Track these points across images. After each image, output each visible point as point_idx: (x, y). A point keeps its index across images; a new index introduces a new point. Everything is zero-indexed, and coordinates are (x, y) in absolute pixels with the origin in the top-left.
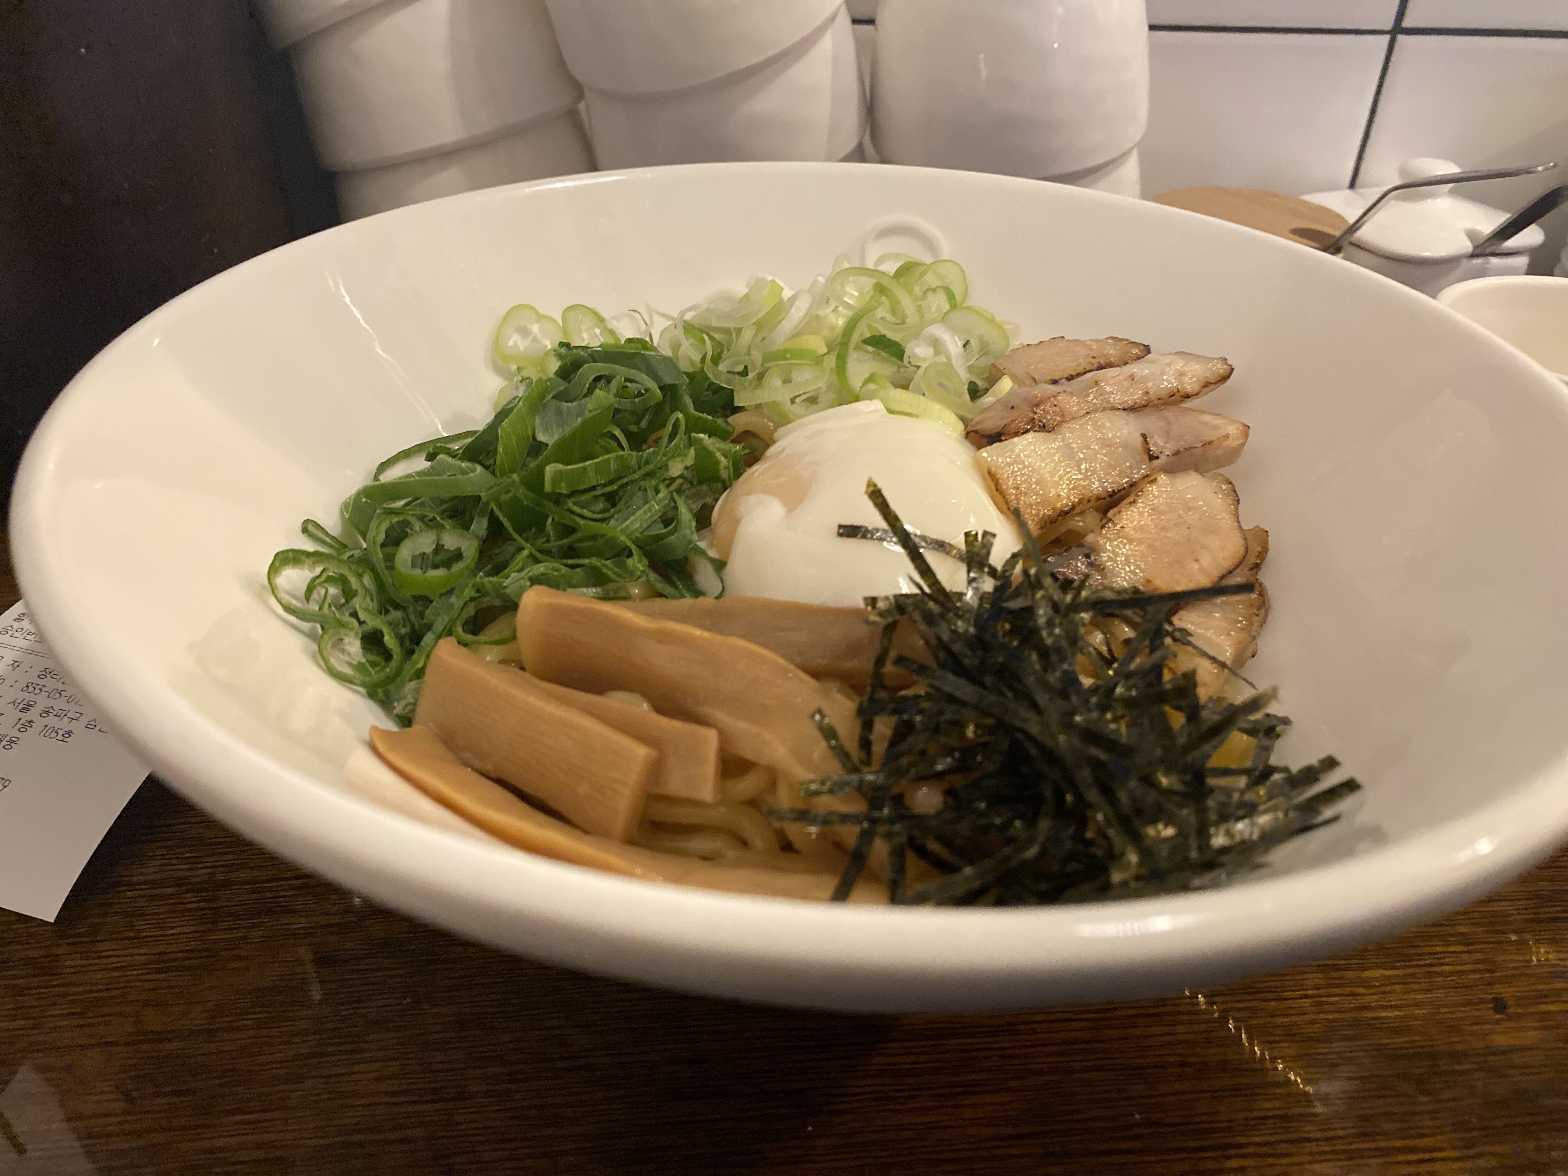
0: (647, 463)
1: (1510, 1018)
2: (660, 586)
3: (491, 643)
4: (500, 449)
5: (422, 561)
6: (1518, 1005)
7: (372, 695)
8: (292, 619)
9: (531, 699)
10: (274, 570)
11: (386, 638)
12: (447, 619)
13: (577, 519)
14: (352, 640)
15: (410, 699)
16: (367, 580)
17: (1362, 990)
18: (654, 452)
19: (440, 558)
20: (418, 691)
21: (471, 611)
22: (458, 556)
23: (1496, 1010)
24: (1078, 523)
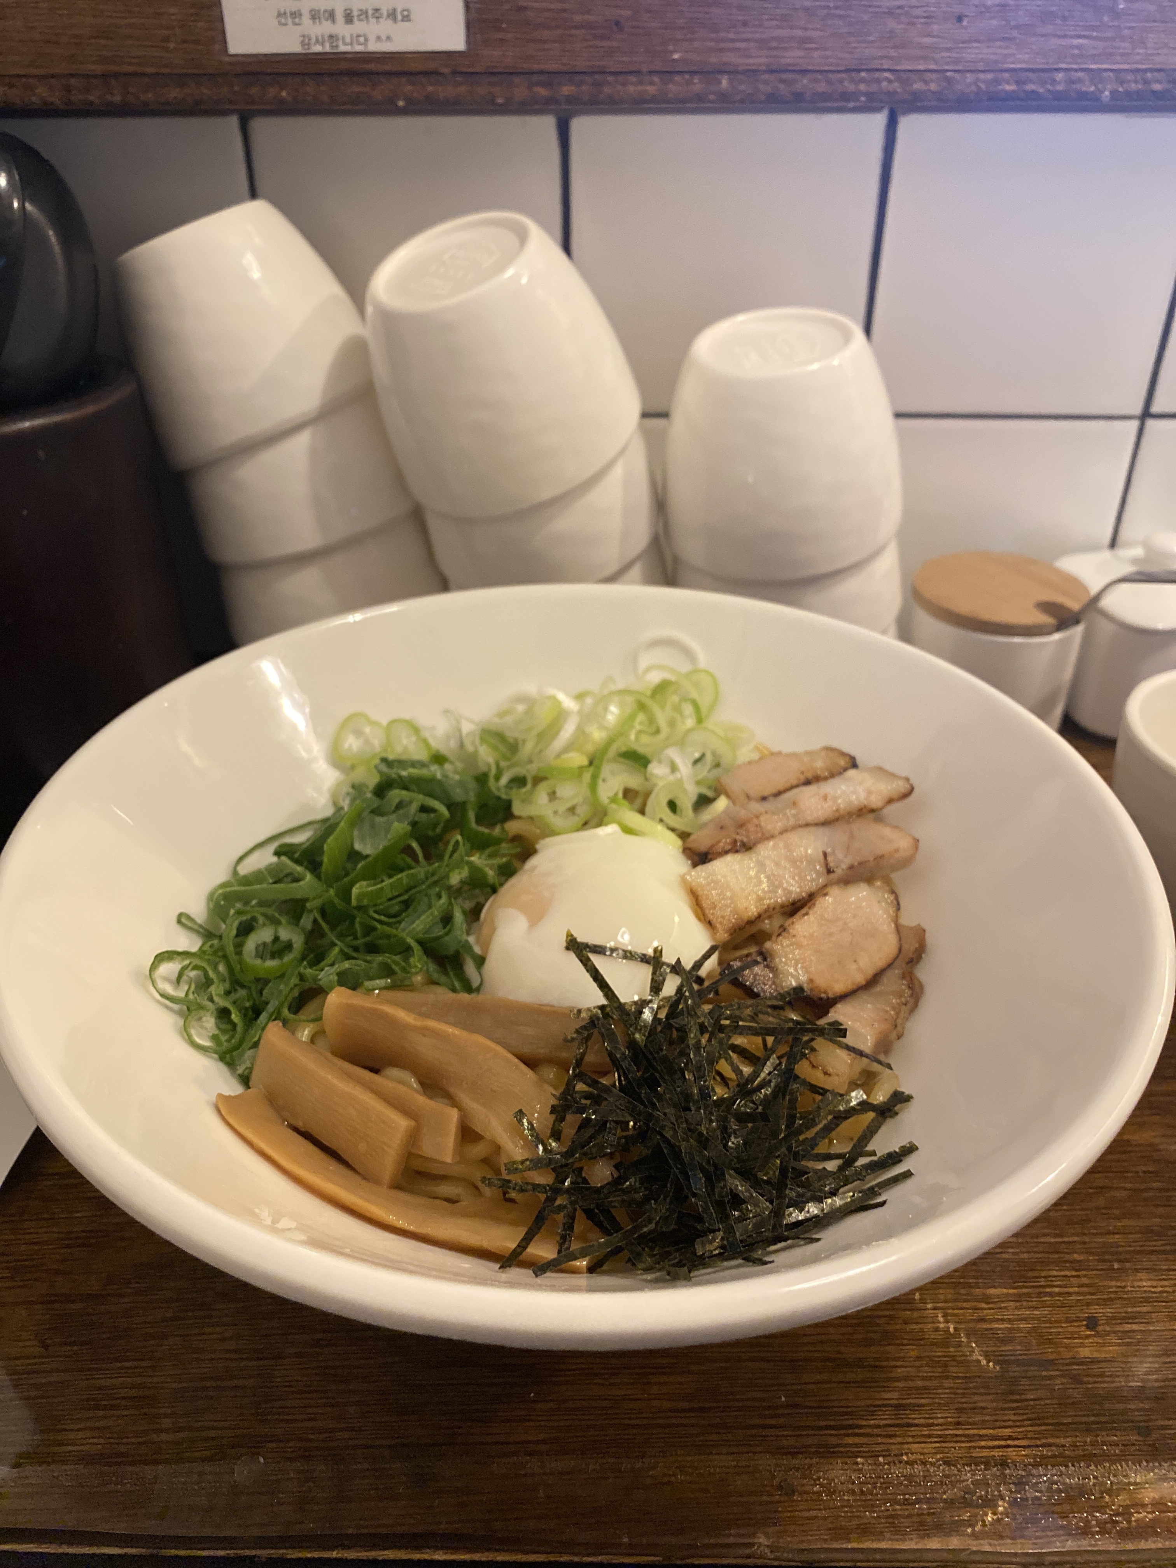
0: (433, 874)
1: (1098, 1334)
2: (435, 976)
3: (308, 1021)
4: (325, 859)
5: (263, 952)
6: (1107, 1324)
7: (222, 1059)
8: (167, 1002)
9: (329, 1077)
10: (154, 967)
11: (233, 1016)
12: (277, 1003)
13: (376, 923)
14: (209, 1018)
15: (248, 1064)
16: (221, 968)
17: (984, 1306)
18: (439, 867)
19: (277, 946)
20: (254, 1058)
21: (296, 993)
22: (289, 946)
23: (1088, 1327)
24: (766, 925)
